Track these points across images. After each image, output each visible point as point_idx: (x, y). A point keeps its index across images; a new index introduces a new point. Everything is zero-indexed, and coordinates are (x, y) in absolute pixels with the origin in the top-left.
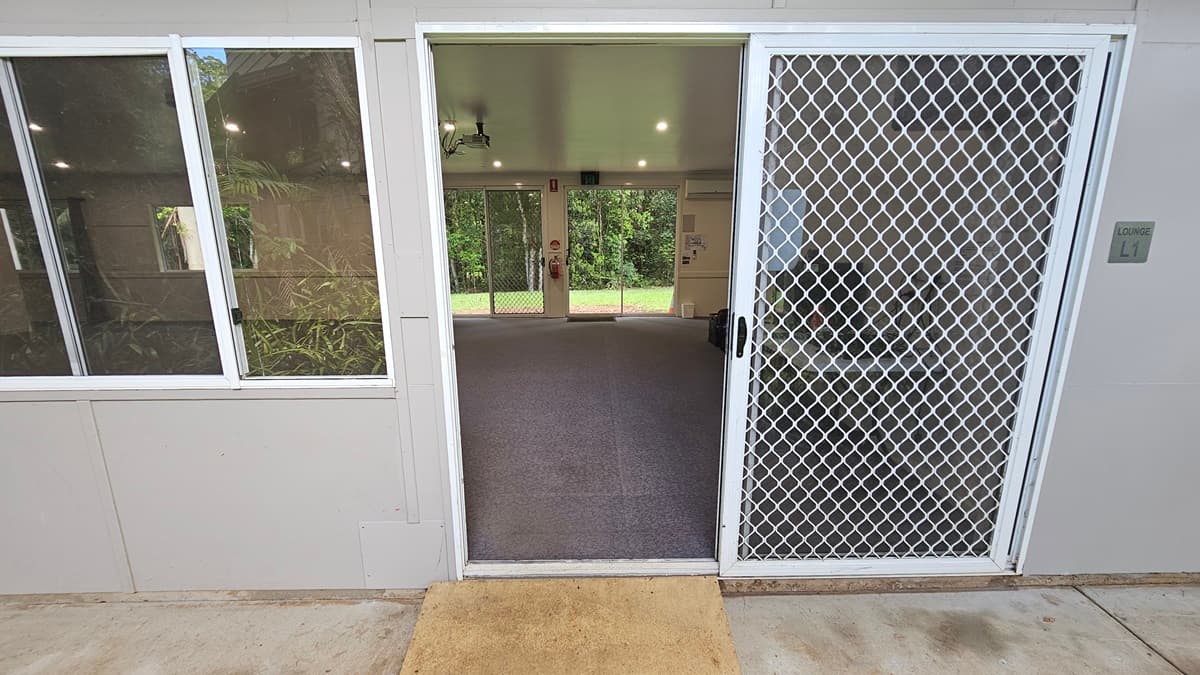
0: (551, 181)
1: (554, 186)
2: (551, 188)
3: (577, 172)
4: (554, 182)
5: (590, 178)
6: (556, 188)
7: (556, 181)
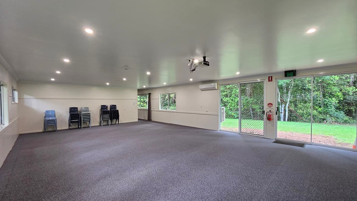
0: (269, 77)
1: (270, 79)
2: (269, 80)
3: (283, 72)
4: (270, 78)
5: (290, 73)
6: (272, 80)
7: (272, 77)
